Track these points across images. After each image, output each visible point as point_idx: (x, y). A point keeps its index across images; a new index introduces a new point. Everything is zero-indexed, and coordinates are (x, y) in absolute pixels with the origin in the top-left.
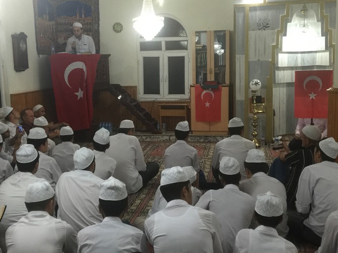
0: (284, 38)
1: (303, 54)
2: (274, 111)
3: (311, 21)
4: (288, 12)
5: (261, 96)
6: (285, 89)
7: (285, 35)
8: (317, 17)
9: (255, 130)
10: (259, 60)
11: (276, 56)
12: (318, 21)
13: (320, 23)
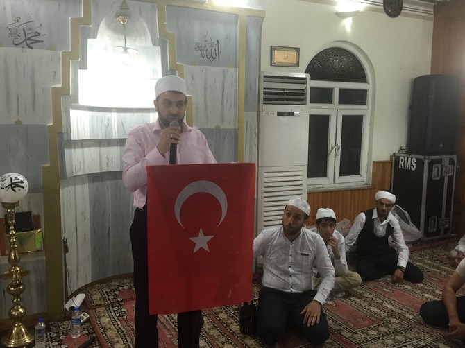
0: (81, 72)
1: (122, 115)
2: (65, 243)
3: (137, 43)
4: (87, 12)
5: (29, 213)
6: (86, 186)
7: (84, 66)
8: (153, 36)
9: (18, 304)
10: (19, 122)
11: (63, 114)
12: (154, 44)
13: (158, 49)
